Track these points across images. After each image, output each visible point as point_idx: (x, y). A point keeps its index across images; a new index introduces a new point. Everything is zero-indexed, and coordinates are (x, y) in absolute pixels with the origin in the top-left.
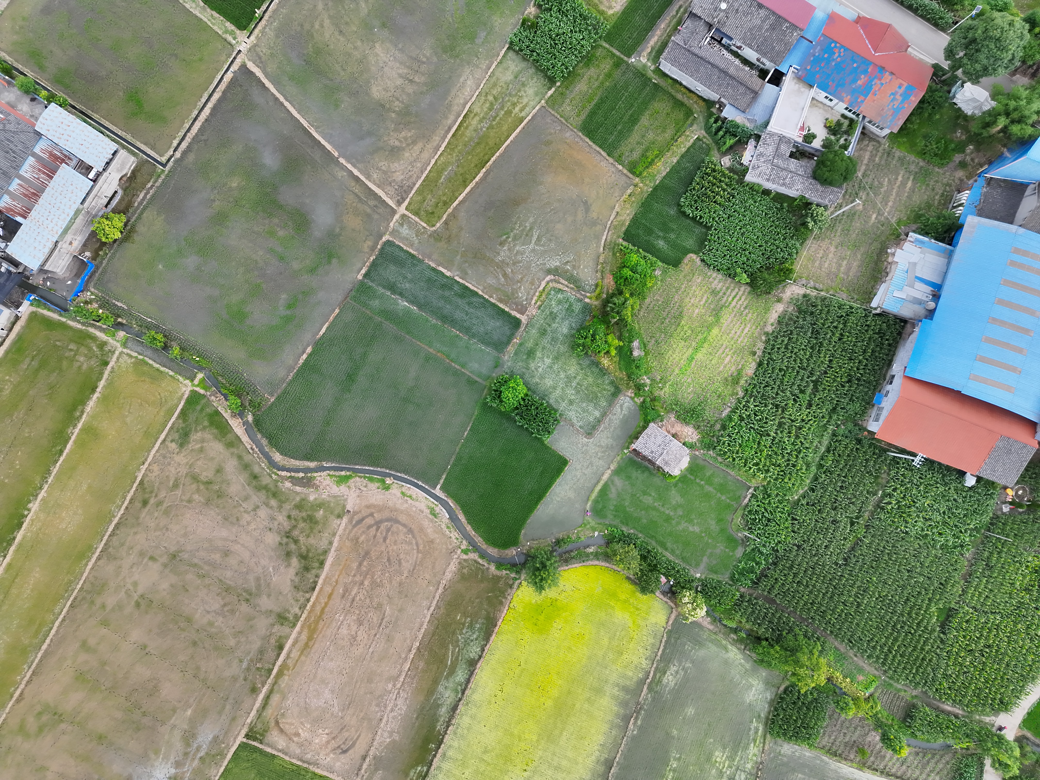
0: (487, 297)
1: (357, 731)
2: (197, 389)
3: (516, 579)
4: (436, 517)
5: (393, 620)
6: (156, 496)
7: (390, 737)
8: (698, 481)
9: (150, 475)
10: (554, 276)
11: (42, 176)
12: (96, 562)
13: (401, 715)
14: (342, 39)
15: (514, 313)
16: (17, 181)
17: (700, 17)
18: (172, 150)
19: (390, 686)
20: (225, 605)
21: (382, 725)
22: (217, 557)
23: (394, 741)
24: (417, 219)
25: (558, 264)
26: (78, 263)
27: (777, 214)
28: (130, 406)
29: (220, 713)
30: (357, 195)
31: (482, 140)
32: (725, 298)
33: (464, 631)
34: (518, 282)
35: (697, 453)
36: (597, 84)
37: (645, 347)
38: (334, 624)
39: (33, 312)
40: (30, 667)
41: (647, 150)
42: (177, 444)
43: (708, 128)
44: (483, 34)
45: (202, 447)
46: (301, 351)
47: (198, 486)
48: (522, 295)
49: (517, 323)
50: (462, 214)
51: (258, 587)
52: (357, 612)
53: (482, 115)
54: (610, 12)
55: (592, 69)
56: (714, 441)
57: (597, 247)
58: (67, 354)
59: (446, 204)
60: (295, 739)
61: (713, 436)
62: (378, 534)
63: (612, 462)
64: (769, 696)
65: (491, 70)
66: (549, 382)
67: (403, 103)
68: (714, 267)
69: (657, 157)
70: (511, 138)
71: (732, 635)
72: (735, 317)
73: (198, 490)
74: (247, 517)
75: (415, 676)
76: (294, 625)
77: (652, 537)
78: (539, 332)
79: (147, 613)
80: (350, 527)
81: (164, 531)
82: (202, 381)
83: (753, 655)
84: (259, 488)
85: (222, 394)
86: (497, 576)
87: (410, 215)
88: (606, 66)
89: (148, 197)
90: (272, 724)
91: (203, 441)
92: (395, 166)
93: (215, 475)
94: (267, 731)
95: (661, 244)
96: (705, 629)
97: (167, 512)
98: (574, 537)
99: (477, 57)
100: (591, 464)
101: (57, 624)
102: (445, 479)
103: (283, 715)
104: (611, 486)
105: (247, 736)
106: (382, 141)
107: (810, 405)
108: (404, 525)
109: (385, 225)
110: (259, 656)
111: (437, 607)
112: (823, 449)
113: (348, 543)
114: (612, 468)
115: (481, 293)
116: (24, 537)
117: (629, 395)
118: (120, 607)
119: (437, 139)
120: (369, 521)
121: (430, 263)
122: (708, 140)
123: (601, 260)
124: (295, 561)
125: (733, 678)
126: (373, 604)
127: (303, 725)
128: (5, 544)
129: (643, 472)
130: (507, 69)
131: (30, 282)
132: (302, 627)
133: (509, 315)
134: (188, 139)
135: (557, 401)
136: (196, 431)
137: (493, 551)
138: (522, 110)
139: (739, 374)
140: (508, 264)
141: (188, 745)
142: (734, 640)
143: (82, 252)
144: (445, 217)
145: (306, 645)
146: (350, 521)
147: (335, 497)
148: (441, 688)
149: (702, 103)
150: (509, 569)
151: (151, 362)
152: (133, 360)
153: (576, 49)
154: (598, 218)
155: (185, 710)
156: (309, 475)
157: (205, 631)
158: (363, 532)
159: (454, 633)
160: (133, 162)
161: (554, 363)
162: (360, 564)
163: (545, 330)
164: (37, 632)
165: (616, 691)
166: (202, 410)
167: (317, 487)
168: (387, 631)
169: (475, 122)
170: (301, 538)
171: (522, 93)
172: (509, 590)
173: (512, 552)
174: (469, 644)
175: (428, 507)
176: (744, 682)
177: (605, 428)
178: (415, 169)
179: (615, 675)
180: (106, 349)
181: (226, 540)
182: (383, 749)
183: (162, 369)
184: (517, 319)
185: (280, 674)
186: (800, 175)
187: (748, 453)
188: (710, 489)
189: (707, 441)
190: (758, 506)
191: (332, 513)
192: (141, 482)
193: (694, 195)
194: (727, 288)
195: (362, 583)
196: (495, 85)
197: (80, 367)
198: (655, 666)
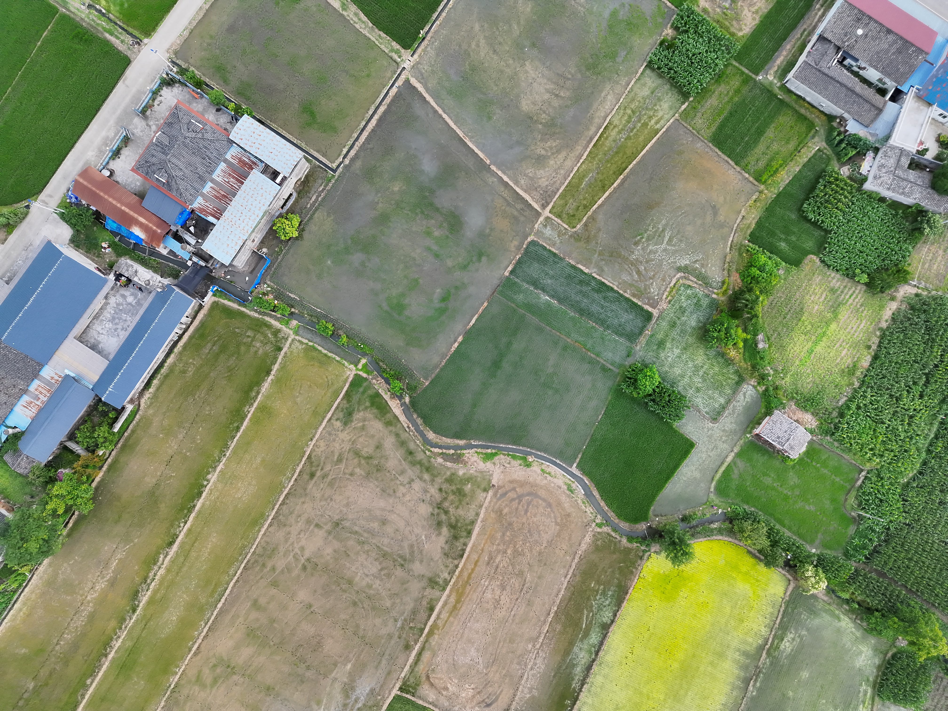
0: (621, 292)
1: (500, 687)
2: (361, 373)
3: (647, 551)
4: (572, 492)
5: (533, 586)
6: (322, 469)
7: (530, 692)
8: (814, 463)
9: (317, 450)
10: (684, 273)
11: (232, 180)
12: (267, 529)
13: (539, 673)
14: (496, 57)
15: (646, 307)
16: (210, 184)
17: (830, 41)
18: (342, 157)
19: (530, 646)
20: (382, 569)
21: (523, 682)
22: (375, 525)
23: (533, 697)
24: (559, 221)
25: (688, 262)
26: (256, 258)
27: (892, 220)
28: (301, 387)
29: (377, 668)
30: (506, 200)
31: (620, 149)
32: (842, 296)
33: (598, 598)
34: (650, 278)
35: (814, 438)
36: (726, 99)
37: (769, 340)
38: (480, 589)
39: (215, 302)
40: (206, 624)
41: (772, 160)
42: (341, 422)
43: (829, 140)
44: (623, 54)
45: (364, 425)
46: (453, 340)
47: (360, 461)
48: (654, 290)
49: (648, 316)
50: (600, 217)
51: (412, 553)
52: (501, 578)
53: (620, 127)
54: (740, 34)
55: (723, 85)
56: (831, 428)
57: (723, 247)
58: (244, 341)
59: (587, 208)
60: (444, 693)
61: (831, 423)
62: (520, 507)
63: (735, 445)
64: (877, 661)
65: (630, 86)
66: (677, 371)
67: (549, 116)
68: (834, 268)
69: (781, 166)
70: (647, 148)
71: (845, 606)
72: (851, 313)
73: (359, 465)
74: (402, 489)
75: (553, 637)
76: (444, 589)
77: (771, 515)
78: (669, 325)
79: (312, 575)
80: (495, 500)
81: (329, 500)
82: (365, 366)
83: (865, 624)
84: (413, 463)
85: (383, 378)
86: (628, 548)
87: (553, 217)
88: (735, 82)
89: (320, 199)
90: (424, 679)
91: (364, 420)
92: (541, 173)
93: (375, 450)
94: (418, 685)
95: (783, 245)
96: (820, 600)
97: (331, 484)
98: (699, 514)
99: (617, 74)
100: (716, 447)
101: (232, 584)
102: (581, 458)
103: (433, 670)
104: (734, 467)
105: (401, 689)
106: (529, 149)
107: (921, 396)
108: (544, 500)
109: (530, 226)
110: (412, 617)
111: (574, 575)
112: (932, 436)
113: (493, 515)
114: (735, 451)
115: (616, 288)
116: (203, 505)
117: (752, 383)
118: (288, 569)
119: (579, 148)
120: (512, 495)
121: (570, 261)
122: (829, 151)
123: (728, 260)
124: (445, 530)
125: (845, 645)
126: (515, 571)
127: (451, 680)
128: (186, 511)
129: (763, 455)
130: (644, 85)
131: (213, 274)
132: (451, 591)
133: (642, 309)
134: (356, 148)
135: (685, 388)
136: (359, 411)
137: (624, 525)
138: (657, 123)
139: (855, 366)
140: (641, 262)
141: (347, 696)
142: (846, 610)
143: (260, 248)
144: (585, 219)
145: (455, 607)
146: (495, 495)
147: (481, 472)
148: (576, 649)
149: (824, 118)
150: (640, 543)
151: (320, 348)
152: (304, 346)
153: (711, 68)
154: (725, 221)
155: (345, 665)
156: (459, 452)
157: (364, 592)
158: (506, 505)
159: (588, 599)
160: (307, 168)
161: (683, 354)
162: (504, 535)
163: (675, 323)
164: (213, 592)
165: (737, 656)
166: (364, 392)
167: (465, 463)
168: (528, 596)
169: (614, 133)
170: (450, 509)
171: (658, 107)
172: (639, 561)
173: (642, 527)
174: (602, 610)
175: (566, 484)
176: (854, 648)
177: (730, 414)
178: (559, 176)
179: (736, 641)
180: (280, 335)
181: (383, 510)
182: (523, 704)
183: (330, 354)
184: (649, 312)
185: (431, 633)
186: (919, 185)
187: (865, 438)
188: (826, 471)
189: (825, 427)
190: (872, 488)
191: (478, 487)
192: (309, 457)
193: (816, 202)
194: (845, 287)
195: (505, 552)
196: (633, 100)
197: (256, 352)
198: (773, 633)
